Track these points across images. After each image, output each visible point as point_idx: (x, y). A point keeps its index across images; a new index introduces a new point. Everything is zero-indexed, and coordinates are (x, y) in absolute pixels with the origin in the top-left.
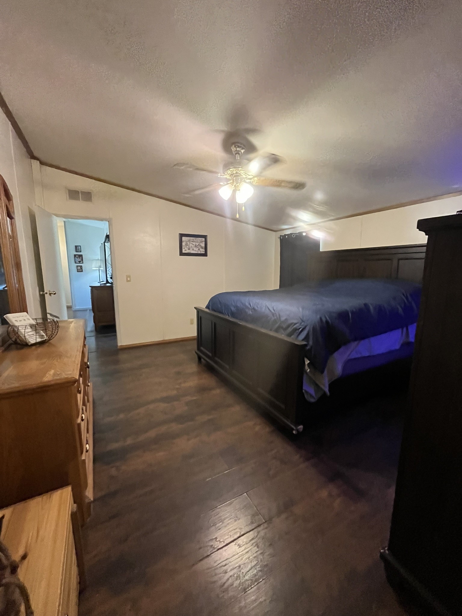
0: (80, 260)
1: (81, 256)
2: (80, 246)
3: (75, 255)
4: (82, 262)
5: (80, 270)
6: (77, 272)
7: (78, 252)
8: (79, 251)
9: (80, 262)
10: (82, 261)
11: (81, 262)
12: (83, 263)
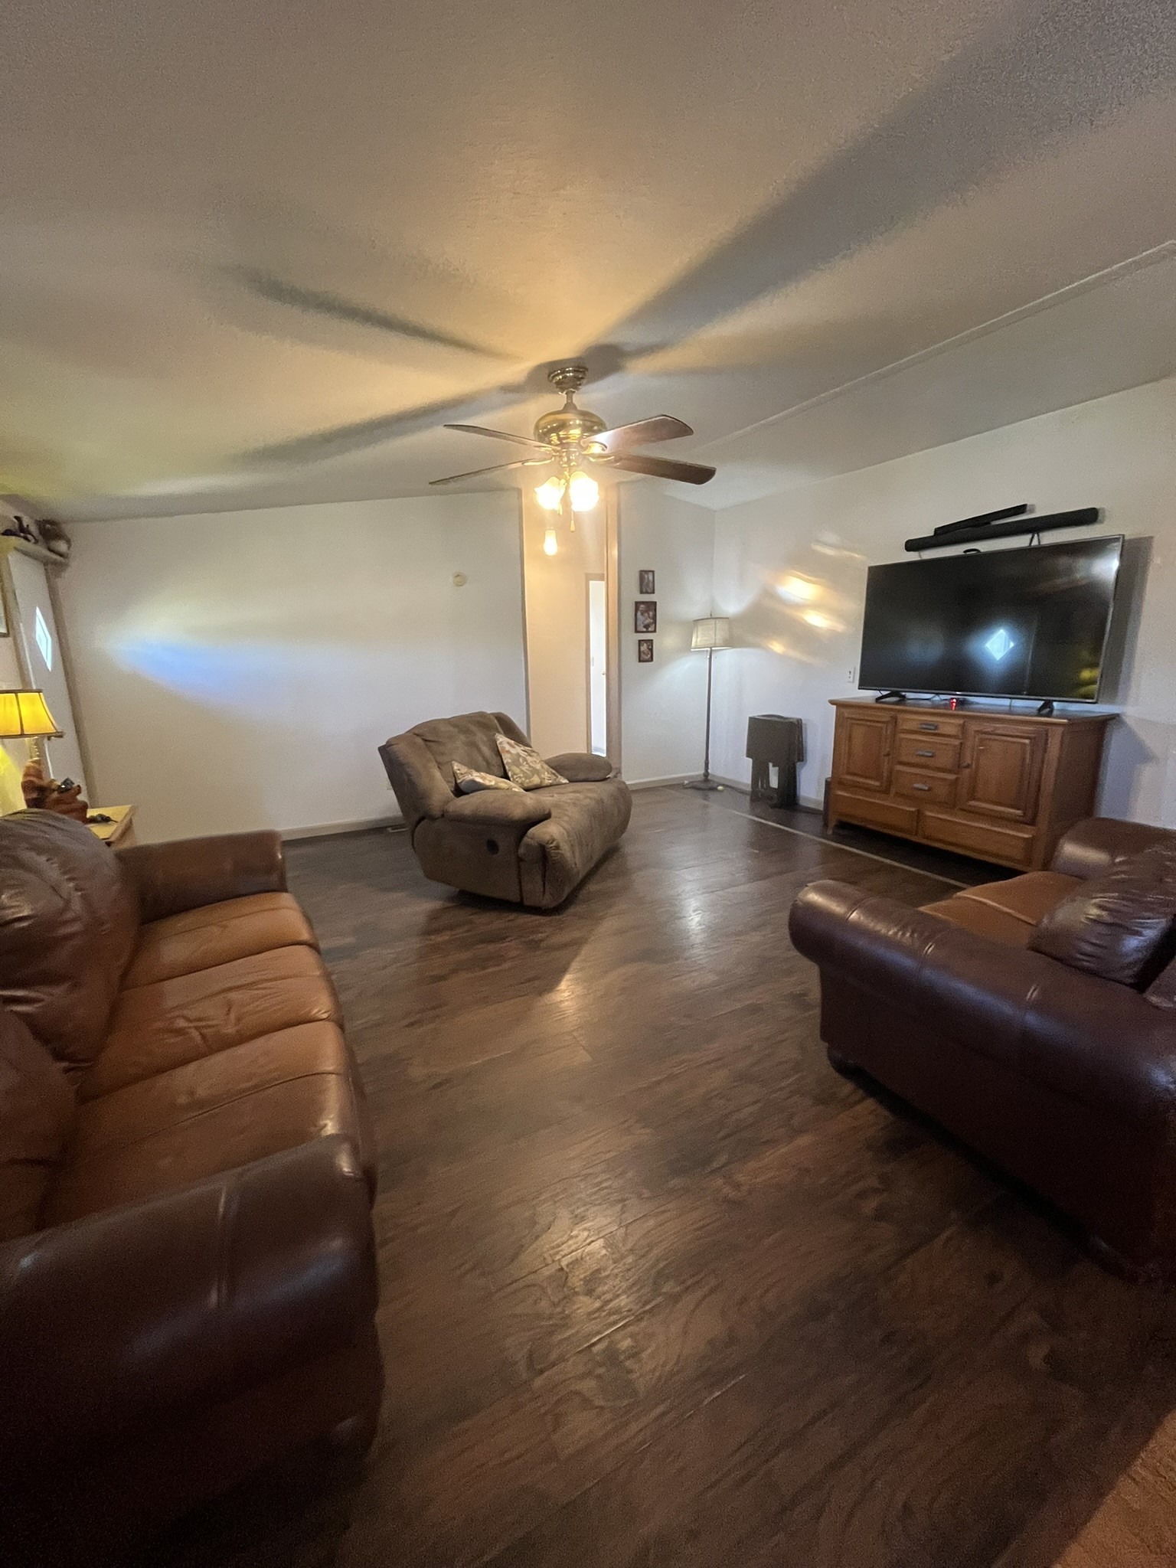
0: (649, 621)
1: (652, 606)
2: (653, 572)
3: (637, 604)
4: (654, 625)
5: (646, 653)
6: (640, 661)
7: (647, 593)
8: (649, 591)
9: (647, 626)
10: (651, 626)
11: (650, 629)
12: (655, 631)
